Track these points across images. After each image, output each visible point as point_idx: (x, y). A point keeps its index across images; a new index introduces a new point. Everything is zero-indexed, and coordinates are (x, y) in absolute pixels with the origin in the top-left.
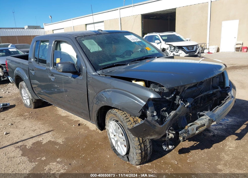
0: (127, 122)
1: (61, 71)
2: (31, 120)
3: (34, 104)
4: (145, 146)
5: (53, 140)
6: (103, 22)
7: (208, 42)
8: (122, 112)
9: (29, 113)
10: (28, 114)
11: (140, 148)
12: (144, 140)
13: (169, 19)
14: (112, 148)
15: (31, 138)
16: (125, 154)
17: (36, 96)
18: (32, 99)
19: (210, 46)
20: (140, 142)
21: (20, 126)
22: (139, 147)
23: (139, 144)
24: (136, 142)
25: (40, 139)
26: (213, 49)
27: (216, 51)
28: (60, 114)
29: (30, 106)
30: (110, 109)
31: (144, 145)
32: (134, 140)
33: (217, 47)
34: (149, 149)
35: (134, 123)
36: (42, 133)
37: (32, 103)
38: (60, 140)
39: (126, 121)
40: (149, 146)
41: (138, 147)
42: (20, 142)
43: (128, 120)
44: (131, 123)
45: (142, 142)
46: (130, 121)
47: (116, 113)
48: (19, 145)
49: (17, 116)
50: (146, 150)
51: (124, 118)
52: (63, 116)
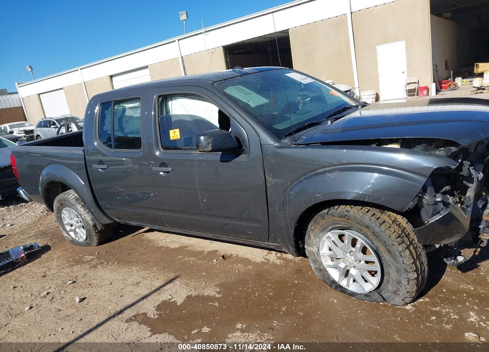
0: (381, 224)
1: (210, 149)
2: (109, 267)
3: (98, 235)
4: (421, 263)
5: (194, 293)
6: (146, 67)
7: (356, 85)
8: (361, 209)
9: (93, 254)
10: (92, 257)
11: (415, 269)
12: (419, 253)
13: (270, 53)
14: (331, 286)
15: (143, 298)
16: (374, 289)
17: (105, 218)
18: (95, 226)
19: (363, 92)
20: (413, 257)
21: (95, 282)
22: (414, 266)
23: (412, 261)
24: (407, 259)
25: (164, 296)
26: (367, 97)
27: (374, 100)
28: (165, 246)
29: (88, 241)
30: (325, 209)
31: (420, 261)
32: (403, 256)
33: (374, 92)
34: (426, 268)
35: (394, 223)
36: (158, 285)
37: (94, 233)
38: (209, 291)
39: (378, 222)
40: (426, 263)
41: (411, 268)
42: (125, 309)
43: (381, 221)
44: (388, 226)
45: (417, 257)
46: (384, 222)
47: (347, 214)
48: (130, 316)
49: (73, 265)
50: (423, 272)
51: (371, 218)
52: (173, 247)
